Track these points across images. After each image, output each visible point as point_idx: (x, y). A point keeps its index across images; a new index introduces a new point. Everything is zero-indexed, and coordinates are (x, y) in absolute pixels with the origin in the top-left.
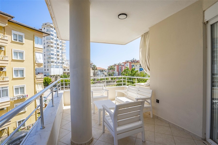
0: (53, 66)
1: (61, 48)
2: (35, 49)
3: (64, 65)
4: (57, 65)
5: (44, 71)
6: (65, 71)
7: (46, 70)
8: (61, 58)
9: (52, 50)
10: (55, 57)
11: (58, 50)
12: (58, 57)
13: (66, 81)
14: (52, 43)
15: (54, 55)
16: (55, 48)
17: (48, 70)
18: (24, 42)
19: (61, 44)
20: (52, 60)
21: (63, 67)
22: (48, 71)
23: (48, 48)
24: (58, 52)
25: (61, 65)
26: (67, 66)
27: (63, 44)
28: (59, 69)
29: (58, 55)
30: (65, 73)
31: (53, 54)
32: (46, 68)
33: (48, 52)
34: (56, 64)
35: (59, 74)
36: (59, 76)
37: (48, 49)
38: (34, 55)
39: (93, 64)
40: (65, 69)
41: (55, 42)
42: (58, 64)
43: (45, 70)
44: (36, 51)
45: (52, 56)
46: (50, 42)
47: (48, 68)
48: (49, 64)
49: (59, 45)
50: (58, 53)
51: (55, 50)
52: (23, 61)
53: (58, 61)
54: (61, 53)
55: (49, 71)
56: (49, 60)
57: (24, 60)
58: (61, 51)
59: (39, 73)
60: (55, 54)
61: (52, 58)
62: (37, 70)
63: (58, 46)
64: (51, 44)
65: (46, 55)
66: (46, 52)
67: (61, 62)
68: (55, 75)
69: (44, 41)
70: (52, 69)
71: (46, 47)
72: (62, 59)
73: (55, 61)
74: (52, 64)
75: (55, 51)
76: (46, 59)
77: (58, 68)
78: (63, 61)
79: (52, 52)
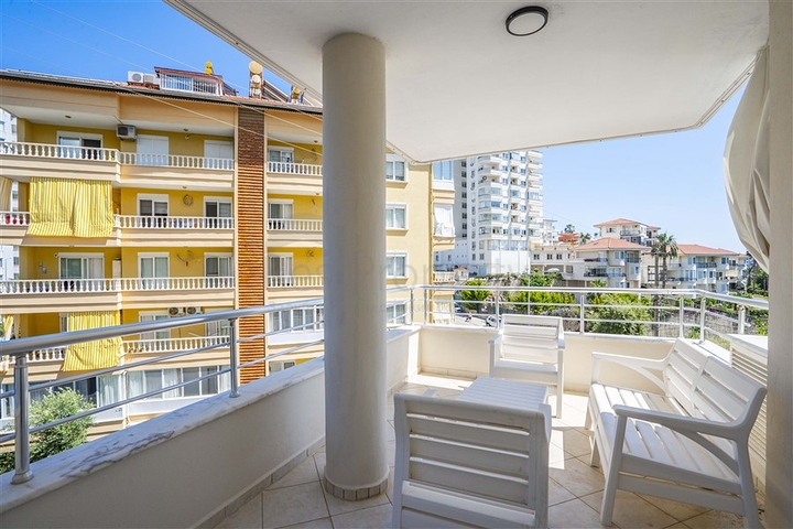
0: (496, 243)
1: (522, 178)
2: (434, 194)
3: (536, 240)
4: (510, 240)
5: (471, 261)
6: (536, 262)
7: (478, 257)
8: (522, 216)
9: (496, 191)
10: (505, 213)
11: (514, 188)
12: (514, 213)
13: (537, 297)
14: (494, 167)
15: (502, 206)
16: (506, 181)
17: (482, 257)
18: (407, 180)
19: (523, 166)
20: (494, 224)
21: (533, 248)
22: (482, 262)
23: (483, 186)
24: (514, 193)
25: (524, 238)
26: (548, 244)
27: (531, 166)
28: (515, 252)
29: (514, 206)
30: (536, 266)
31: (496, 205)
32: (478, 252)
33: (483, 199)
34: (506, 238)
35: (515, 272)
36: (516, 277)
37: (483, 189)
38: (430, 214)
39: (659, 233)
40: (536, 253)
41: (504, 163)
42: (515, 238)
43: (474, 256)
44: (436, 201)
45: (494, 211)
46: (489, 164)
47: (482, 251)
48: (485, 238)
49: (519, 171)
50: (514, 200)
51: (505, 188)
52: (403, 233)
53: (514, 225)
54: (523, 196)
55: (485, 261)
56: (486, 226)
57: (407, 228)
58: (523, 190)
59: (456, 267)
60: (505, 201)
61: (496, 218)
62: (452, 258)
63: (514, 175)
64: (492, 171)
65: (476, 209)
66: (477, 198)
67: (523, 227)
68: (501, 276)
69: (472, 165)
70: (495, 255)
71: (476, 184)
72: (527, 217)
73: (505, 226)
74: (494, 236)
75: (505, 194)
76: (477, 222)
77: (512, 249)
78: (531, 226)
79: (494, 198)
